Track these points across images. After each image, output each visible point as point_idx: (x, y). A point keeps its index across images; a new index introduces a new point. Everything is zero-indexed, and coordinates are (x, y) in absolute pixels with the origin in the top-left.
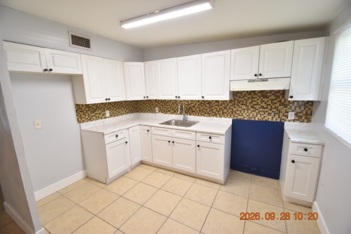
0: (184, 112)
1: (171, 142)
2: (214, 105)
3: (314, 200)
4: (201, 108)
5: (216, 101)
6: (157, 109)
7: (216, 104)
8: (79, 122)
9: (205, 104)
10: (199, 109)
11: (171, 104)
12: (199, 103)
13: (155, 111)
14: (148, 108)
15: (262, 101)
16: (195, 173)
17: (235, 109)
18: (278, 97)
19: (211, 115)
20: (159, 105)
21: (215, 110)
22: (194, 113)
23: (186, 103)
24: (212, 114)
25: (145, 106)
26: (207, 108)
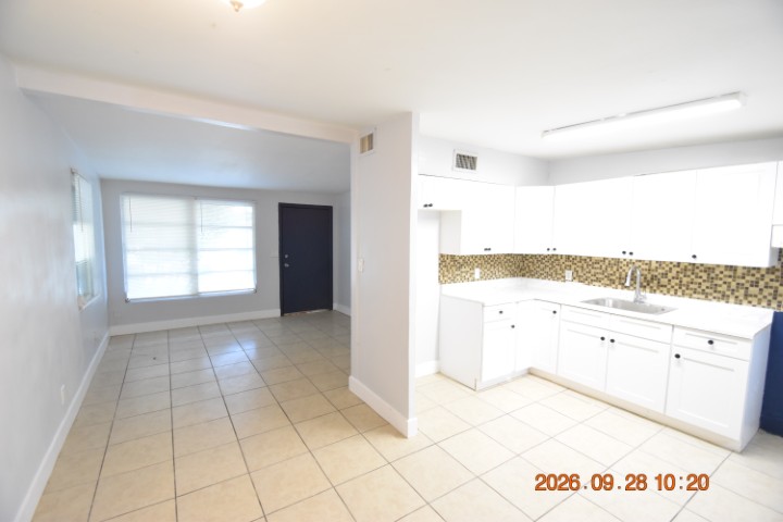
0: (638, 285)
1: (607, 340)
2: (721, 276)
4: (685, 280)
5: (727, 267)
6: (569, 274)
7: (727, 273)
8: (441, 282)
9: (697, 271)
10: (677, 281)
11: (604, 267)
12: (678, 269)
13: (564, 277)
14: (547, 270)
16: (662, 412)
19: (710, 297)
20: (573, 267)
21: (725, 286)
22: (665, 290)
23: (644, 267)
24: (715, 295)
25: (542, 266)
26: (700, 280)
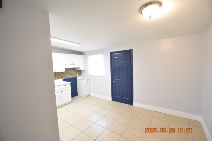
3: (90, 92)
15: (71, 71)
16: (60, 104)
17: (63, 75)
18: (74, 70)
